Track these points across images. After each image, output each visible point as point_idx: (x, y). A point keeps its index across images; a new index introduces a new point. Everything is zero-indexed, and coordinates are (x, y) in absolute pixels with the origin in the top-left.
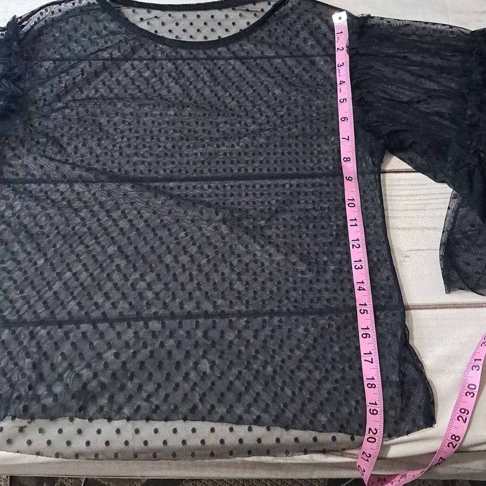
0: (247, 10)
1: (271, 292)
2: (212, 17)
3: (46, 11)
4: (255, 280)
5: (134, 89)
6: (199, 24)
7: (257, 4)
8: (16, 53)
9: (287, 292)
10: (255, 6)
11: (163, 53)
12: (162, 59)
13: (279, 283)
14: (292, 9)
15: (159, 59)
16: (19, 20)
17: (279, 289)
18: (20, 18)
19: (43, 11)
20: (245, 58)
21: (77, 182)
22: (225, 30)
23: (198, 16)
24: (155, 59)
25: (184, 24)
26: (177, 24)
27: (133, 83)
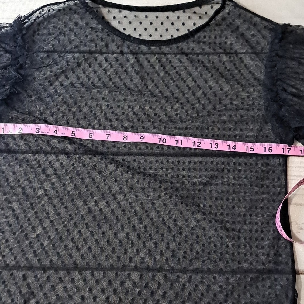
0: (195, 13)
1: (197, 253)
2: (168, 17)
3: (43, 11)
4: (186, 241)
5: (106, 79)
6: (157, 23)
7: (203, 7)
8: (20, 46)
9: (209, 253)
10: (202, 9)
11: (129, 48)
12: (128, 53)
13: (204, 245)
14: (229, 14)
15: (125, 53)
16: (23, 18)
17: (203, 251)
18: (24, 16)
19: (41, 10)
20: (190, 53)
21: (61, 153)
22: (177, 30)
23: (157, 17)
24: (122, 53)
25: (146, 23)
26: (141, 23)
27: (106, 73)
